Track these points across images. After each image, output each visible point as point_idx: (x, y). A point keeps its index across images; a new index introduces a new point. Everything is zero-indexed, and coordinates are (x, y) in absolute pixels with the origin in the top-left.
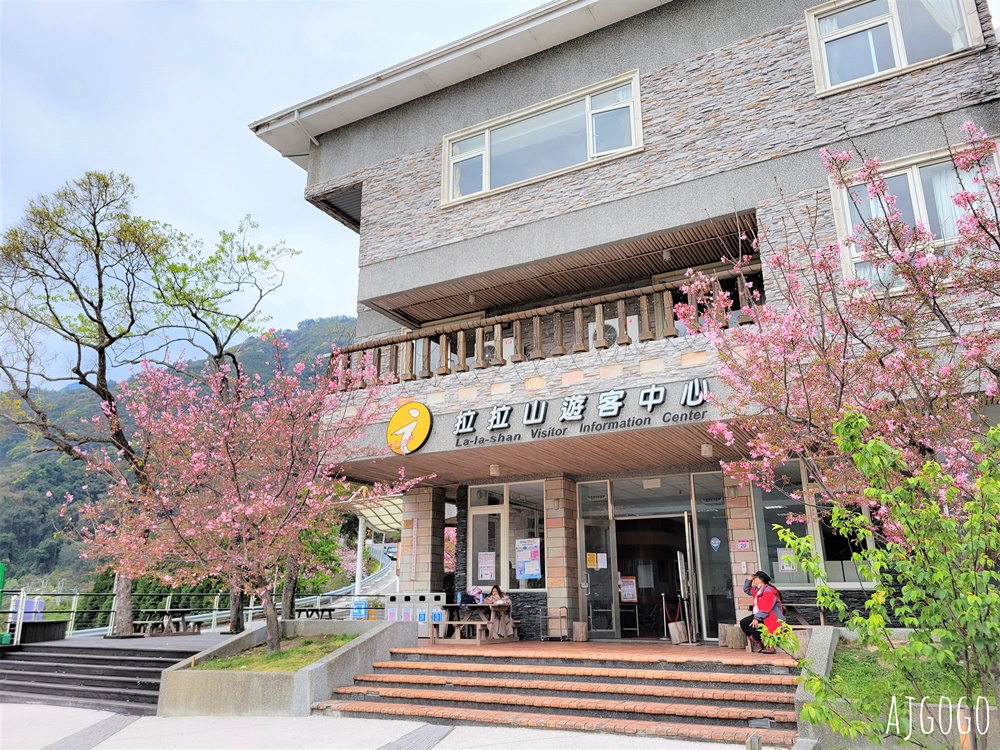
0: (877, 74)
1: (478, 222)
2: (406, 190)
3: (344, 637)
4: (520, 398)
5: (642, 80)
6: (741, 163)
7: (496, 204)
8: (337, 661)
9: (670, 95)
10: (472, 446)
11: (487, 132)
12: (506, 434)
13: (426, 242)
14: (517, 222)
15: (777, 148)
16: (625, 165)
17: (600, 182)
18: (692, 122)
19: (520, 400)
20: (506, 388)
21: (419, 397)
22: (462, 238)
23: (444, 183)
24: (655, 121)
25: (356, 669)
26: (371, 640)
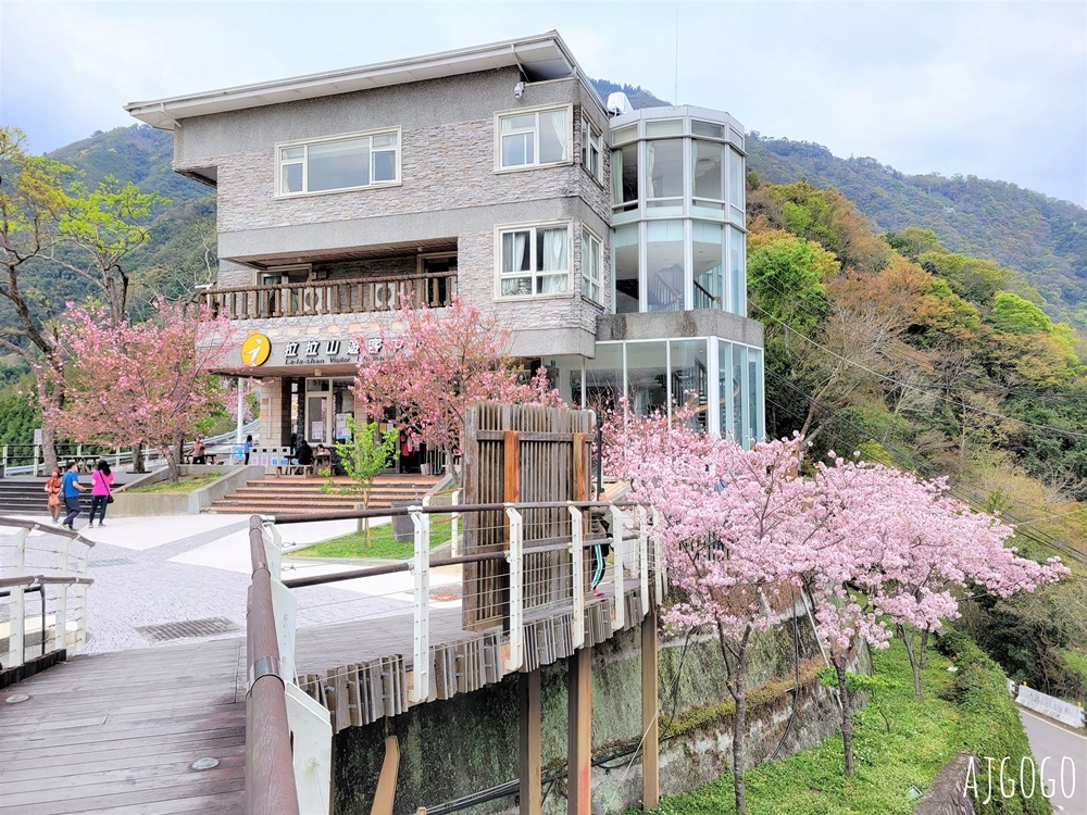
0: (526, 166)
1: (298, 214)
2: (249, 179)
3: (219, 475)
4: (324, 338)
5: (403, 134)
6: (453, 206)
7: (311, 203)
8: (213, 487)
9: (418, 150)
10: (295, 364)
11: (306, 147)
12: (315, 359)
13: (265, 222)
14: (324, 220)
15: (472, 201)
16: (390, 192)
17: (375, 202)
18: (429, 172)
19: (325, 338)
20: (316, 330)
21: (262, 331)
22: (288, 224)
23: (276, 180)
24: (409, 166)
25: (226, 490)
26: (234, 476)
